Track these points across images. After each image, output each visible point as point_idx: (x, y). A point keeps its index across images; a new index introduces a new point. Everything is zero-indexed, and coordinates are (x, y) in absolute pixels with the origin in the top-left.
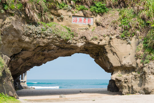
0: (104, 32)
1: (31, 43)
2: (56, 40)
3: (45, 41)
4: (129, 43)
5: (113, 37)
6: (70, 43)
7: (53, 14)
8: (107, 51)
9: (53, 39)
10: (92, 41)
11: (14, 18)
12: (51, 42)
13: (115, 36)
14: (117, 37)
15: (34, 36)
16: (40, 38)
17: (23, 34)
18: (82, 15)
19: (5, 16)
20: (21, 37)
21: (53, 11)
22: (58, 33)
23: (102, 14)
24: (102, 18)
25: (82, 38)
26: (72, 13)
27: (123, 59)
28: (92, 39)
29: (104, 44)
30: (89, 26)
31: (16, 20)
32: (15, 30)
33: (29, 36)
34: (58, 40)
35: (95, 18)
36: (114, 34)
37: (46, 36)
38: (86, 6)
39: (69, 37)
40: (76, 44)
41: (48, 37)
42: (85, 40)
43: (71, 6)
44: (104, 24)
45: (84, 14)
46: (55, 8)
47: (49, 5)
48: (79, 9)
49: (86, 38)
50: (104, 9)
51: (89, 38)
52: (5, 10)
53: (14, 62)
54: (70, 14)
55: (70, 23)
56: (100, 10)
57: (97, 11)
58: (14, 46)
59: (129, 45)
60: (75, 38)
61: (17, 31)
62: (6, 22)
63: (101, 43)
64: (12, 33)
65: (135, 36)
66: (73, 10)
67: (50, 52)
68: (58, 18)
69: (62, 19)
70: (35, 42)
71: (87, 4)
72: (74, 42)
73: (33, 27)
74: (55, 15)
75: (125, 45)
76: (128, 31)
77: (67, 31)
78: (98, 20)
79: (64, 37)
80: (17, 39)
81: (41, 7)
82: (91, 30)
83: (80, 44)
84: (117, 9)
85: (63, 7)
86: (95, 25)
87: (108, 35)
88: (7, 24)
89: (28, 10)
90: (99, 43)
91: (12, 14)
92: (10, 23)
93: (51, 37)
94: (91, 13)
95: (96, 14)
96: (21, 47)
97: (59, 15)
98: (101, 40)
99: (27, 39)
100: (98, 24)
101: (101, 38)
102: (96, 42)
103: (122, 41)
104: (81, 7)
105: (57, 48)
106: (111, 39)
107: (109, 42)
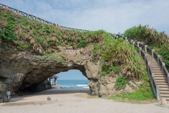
0: (84, 57)
1: (38, 66)
2: (54, 63)
3: (47, 64)
4: (96, 64)
5: (88, 61)
6: (62, 65)
7: (54, 48)
8: (86, 69)
9: (52, 63)
10: (77, 63)
11: (24, 53)
12: (51, 65)
13: (89, 60)
14: (90, 61)
15: (39, 62)
16: (43, 62)
17: (32, 61)
18: (72, 48)
19: (18, 52)
20: (30, 63)
21: (54, 47)
22: (55, 59)
23: (84, 47)
24: (84, 49)
25: (71, 61)
26: (66, 47)
27: (93, 73)
28: (77, 62)
29: (84, 64)
30: (76, 54)
31: (26, 54)
32: (25, 59)
33: (36, 62)
34: (55, 63)
35: (80, 50)
36: (89, 59)
37: (48, 61)
38: (74, 43)
39: (62, 61)
40: (67, 65)
41: (49, 62)
42: (72, 63)
43: (65, 43)
44: (84, 53)
45: (73, 48)
46: (55, 45)
47: (50, 44)
48: (70, 45)
49: (73, 61)
50: (85, 44)
51: (75, 61)
52: (18, 49)
53: (30, 76)
54: (64, 48)
55: (64, 53)
56: (83, 45)
57: (80, 45)
58: (27, 67)
59: (96, 65)
60: (66, 61)
61: (27, 60)
62: (18, 55)
63: (82, 64)
64: (24, 61)
65: (99, 60)
66: (66, 46)
67: (51, 70)
68: (57, 50)
69: (60, 51)
70: (40, 65)
71: (75, 42)
72: (66, 64)
73: (39, 57)
74: (55, 49)
75: (94, 65)
76: (96, 57)
77: (61, 58)
78: (82, 51)
79: (58, 61)
80: (28, 64)
81: (44, 45)
82: (77, 56)
83: (69, 65)
84: (93, 44)
85: (60, 44)
86: (80, 54)
87: (86, 60)
88: (19, 56)
89: (35, 48)
90: (81, 64)
91: (23, 51)
92: (21, 55)
93: (50, 62)
94: (77, 47)
95: (80, 47)
96: (32, 68)
97: (58, 49)
98: (82, 62)
99: (35, 64)
100: (81, 53)
101: (82, 61)
102: (79, 64)
103: (92, 63)
104: (71, 43)
105: (56, 68)
106: (87, 61)
107: (86, 63)
